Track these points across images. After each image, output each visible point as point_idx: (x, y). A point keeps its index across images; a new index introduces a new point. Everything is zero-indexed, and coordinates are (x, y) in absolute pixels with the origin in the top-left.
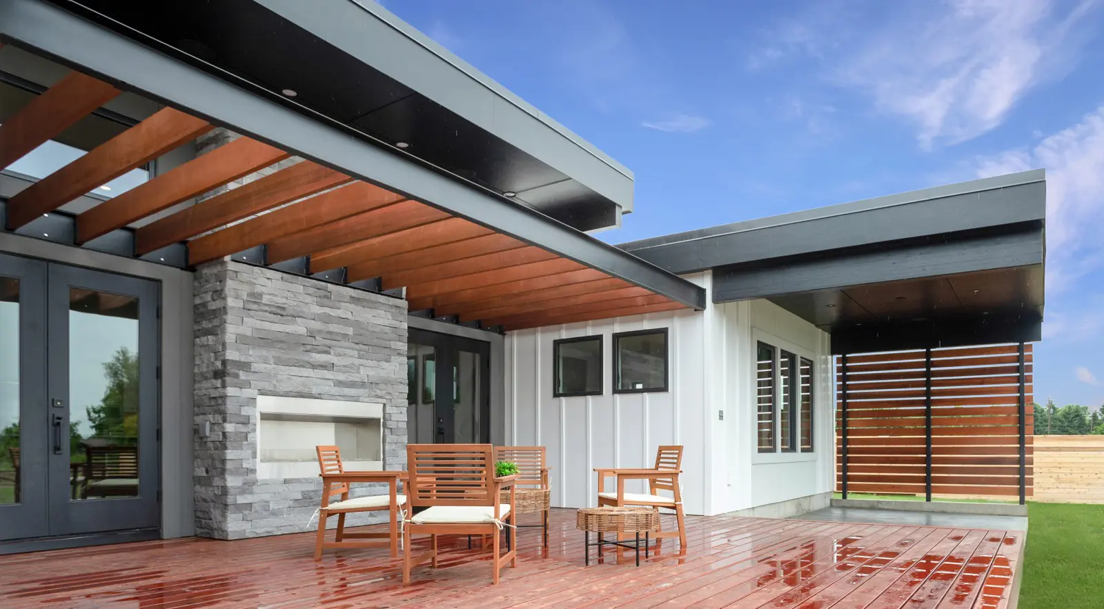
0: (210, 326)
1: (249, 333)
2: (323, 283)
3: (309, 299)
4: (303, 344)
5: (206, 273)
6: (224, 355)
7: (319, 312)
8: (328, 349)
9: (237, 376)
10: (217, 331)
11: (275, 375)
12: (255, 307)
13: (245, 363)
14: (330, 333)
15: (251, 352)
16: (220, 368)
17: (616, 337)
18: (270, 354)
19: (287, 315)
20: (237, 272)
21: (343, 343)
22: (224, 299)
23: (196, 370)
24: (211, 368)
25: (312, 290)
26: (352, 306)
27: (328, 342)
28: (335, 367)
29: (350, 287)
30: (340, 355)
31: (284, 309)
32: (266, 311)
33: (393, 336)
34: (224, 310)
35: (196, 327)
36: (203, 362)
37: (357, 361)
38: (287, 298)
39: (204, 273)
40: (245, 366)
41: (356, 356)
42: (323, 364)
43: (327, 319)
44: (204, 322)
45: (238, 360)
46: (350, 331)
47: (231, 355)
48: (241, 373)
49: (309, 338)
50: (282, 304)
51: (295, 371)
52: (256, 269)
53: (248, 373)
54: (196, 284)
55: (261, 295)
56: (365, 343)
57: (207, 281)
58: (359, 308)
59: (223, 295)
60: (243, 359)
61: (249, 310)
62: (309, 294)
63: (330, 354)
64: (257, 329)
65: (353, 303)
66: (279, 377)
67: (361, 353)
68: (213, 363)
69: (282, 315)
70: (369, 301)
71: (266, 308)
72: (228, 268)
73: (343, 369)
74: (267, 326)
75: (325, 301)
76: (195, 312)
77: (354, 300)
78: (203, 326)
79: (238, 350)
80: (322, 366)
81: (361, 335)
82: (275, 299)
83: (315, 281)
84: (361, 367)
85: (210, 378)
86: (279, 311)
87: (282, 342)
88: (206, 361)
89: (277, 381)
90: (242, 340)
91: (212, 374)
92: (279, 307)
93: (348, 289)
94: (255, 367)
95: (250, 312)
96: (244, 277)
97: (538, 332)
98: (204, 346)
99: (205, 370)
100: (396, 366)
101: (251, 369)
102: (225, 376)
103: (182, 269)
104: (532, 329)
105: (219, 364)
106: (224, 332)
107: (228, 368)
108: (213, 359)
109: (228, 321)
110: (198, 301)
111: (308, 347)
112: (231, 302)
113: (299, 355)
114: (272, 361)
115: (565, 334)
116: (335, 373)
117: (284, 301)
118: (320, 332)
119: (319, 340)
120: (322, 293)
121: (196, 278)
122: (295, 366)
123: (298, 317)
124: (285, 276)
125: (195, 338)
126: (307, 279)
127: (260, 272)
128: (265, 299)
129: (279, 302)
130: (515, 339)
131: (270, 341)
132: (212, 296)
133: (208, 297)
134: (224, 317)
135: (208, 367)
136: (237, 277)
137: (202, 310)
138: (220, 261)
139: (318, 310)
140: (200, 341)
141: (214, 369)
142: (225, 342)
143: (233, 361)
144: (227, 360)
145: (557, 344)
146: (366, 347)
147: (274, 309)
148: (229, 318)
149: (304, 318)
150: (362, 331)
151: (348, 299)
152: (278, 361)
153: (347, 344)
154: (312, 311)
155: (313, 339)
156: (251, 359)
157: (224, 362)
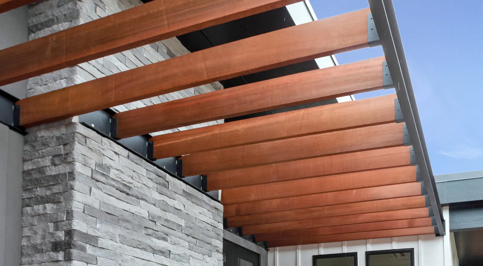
0: (48, 193)
1: (97, 206)
2: (162, 172)
3: (151, 184)
4: (146, 227)
5: (42, 137)
6: (70, 225)
7: (158, 199)
8: (165, 236)
9: (83, 249)
10: (59, 199)
11: (121, 255)
12: (103, 179)
13: (93, 236)
14: (167, 220)
15: (98, 226)
16: (63, 239)
17: (368, 254)
18: (118, 231)
19: (132, 196)
20: (86, 137)
21: (176, 233)
22: (72, 163)
23: (24, 242)
24: (49, 239)
25: (153, 176)
26: (184, 199)
27: (166, 230)
28: (171, 255)
29: (184, 182)
30: (175, 244)
31: (130, 188)
32: (113, 186)
33: (213, 234)
34: (71, 175)
35: (26, 195)
36: (36, 233)
37: (189, 252)
38: (132, 178)
39: (39, 135)
40: (92, 240)
41: (188, 247)
42: (162, 250)
43: (165, 208)
44: (38, 189)
45: (86, 232)
46: (182, 223)
47: (78, 225)
48: (88, 246)
49: (151, 222)
50: (128, 183)
51: (139, 252)
52: (105, 140)
53: (94, 248)
54: (27, 148)
55: (109, 168)
56: (195, 236)
57: (44, 145)
58: (189, 203)
59: (70, 159)
60: (91, 232)
61: (98, 181)
62: (151, 179)
63: (167, 241)
64: (104, 203)
65: (185, 197)
66: (125, 257)
67: (191, 244)
68: (52, 234)
69: (128, 194)
70: (196, 198)
71: (114, 183)
72: (77, 131)
73: (178, 257)
74: (113, 201)
75: (164, 190)
76: (24, 179)
77: (186, 194)
78: (36, 193)
79: (85, 221)
80: (161, 252)
81: (191, 228)
82: (122, 176)
83: (156, 167)
84: (191, 258)
85: (47, 251)
86: (125, 189)
87: (128, 221)
88: (40, 232)
89: (122, 261)
90: (88, 210)
91: (50, 245)
92: (125, 185)
93: (182, 183)
94: (102, 242)
95: (98, 183)
96: (92, 144)
97: (298, 249)
98: (39, 215)
99: (39, 241)
100: (215, 261)
101: (97, 244)
102: (71, 248)
103: (11, 128)
104: (294, 247)
105: (61, 235)
106: (70, 199)
107: (75, 239)
108: (51, 230)
109: (76, 188)
110: (28, 166)
111: (150, 231)
112: (78, 167)
113: (140, 237)
114: (118, 240)
115: (323, 251)
116: (171, 260)
117: (130, 180)
118: (159, 218)
119: (159, 227)
120: (161, 180)
121: (26, 142)
122: (138, 248)
123: (142, 199)
124: (131, 155)
125: (23, 207)
126: (149, 164)
127: (108, 143)
128: (113, 174)
129: (125, 180)
130: (278, 254)
131: (116, 218)
132: (52, 160)
133: (47, 162)
134: (71, 183)
135: (44, 238)
136: (86, 142)
137: (36, 176)
138: (67, 121)
139: (157, 197)
140: (33, 210)
141: (53, 240)
142: (72, 211)
143: (80, 232)
144: (74, 230)
145: (315, 258)
146: (194, 240)
147: (121, 186)
148: (77, 184)
149: (146, 201)
150: (192, 225)
151: (181, 192)
152: (124, 240)
153: (180, 234)
154: (153, 196)
155: (154, 223)
156: (98, 234)
157: (69, 233)
